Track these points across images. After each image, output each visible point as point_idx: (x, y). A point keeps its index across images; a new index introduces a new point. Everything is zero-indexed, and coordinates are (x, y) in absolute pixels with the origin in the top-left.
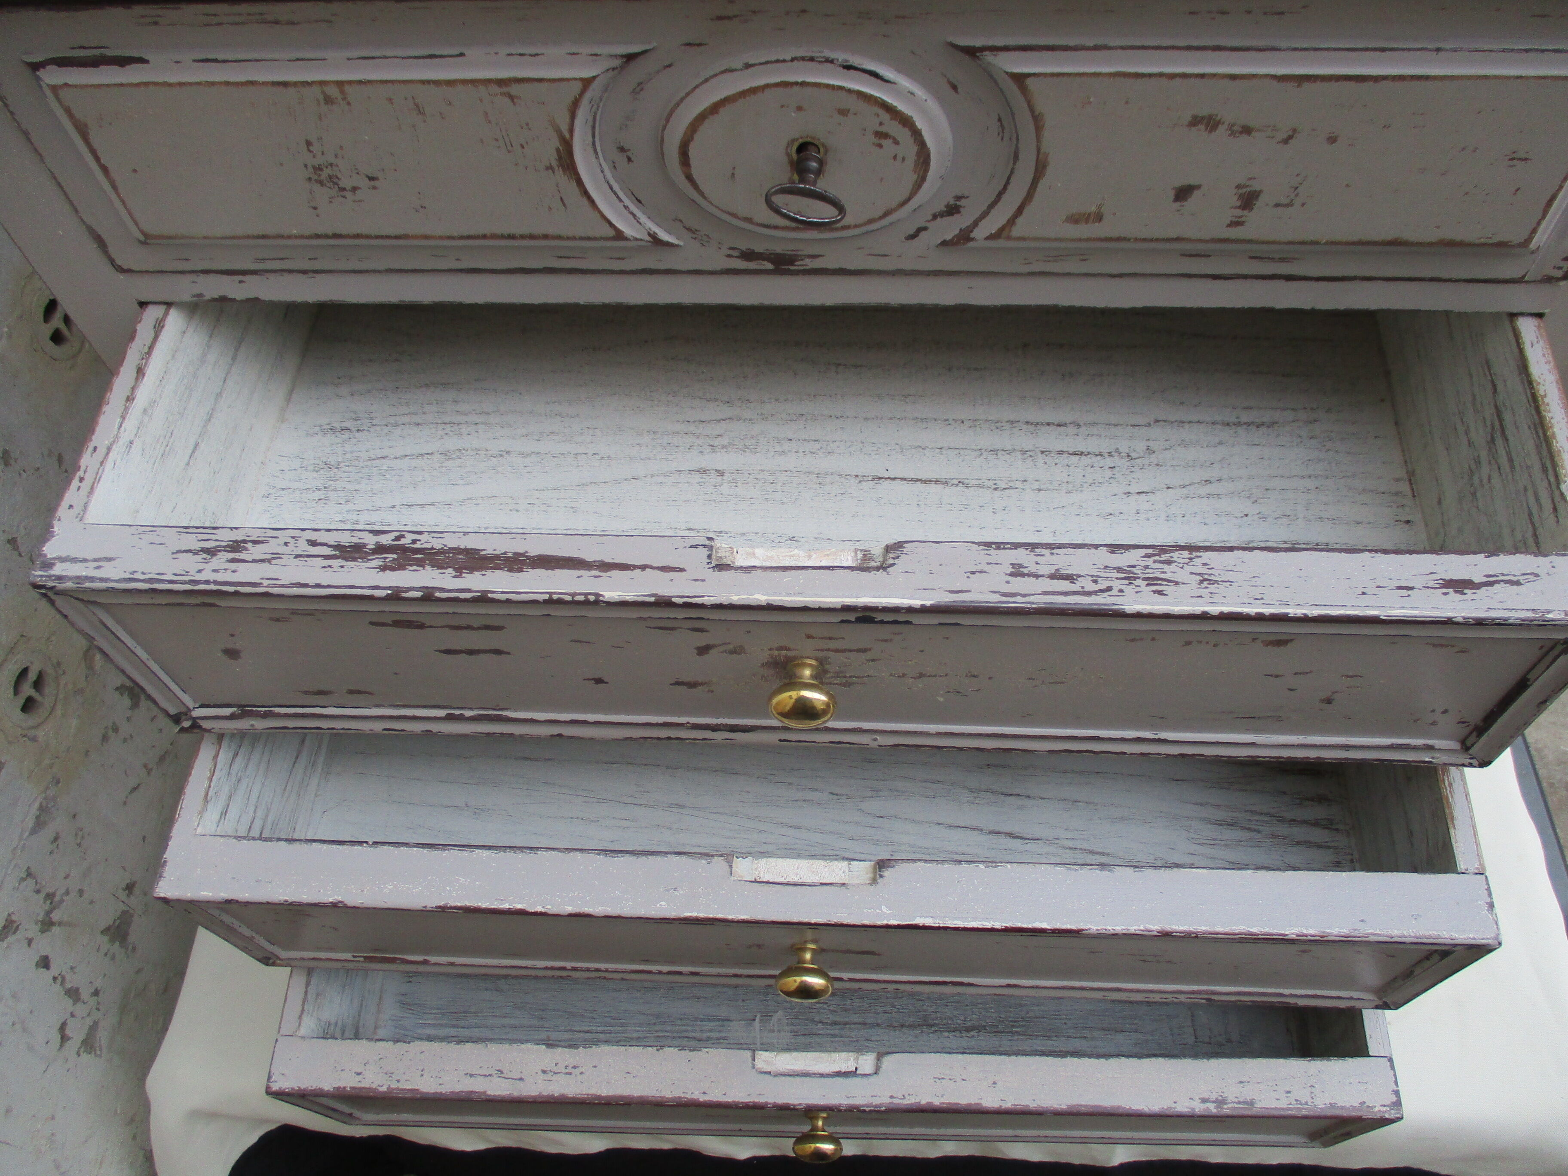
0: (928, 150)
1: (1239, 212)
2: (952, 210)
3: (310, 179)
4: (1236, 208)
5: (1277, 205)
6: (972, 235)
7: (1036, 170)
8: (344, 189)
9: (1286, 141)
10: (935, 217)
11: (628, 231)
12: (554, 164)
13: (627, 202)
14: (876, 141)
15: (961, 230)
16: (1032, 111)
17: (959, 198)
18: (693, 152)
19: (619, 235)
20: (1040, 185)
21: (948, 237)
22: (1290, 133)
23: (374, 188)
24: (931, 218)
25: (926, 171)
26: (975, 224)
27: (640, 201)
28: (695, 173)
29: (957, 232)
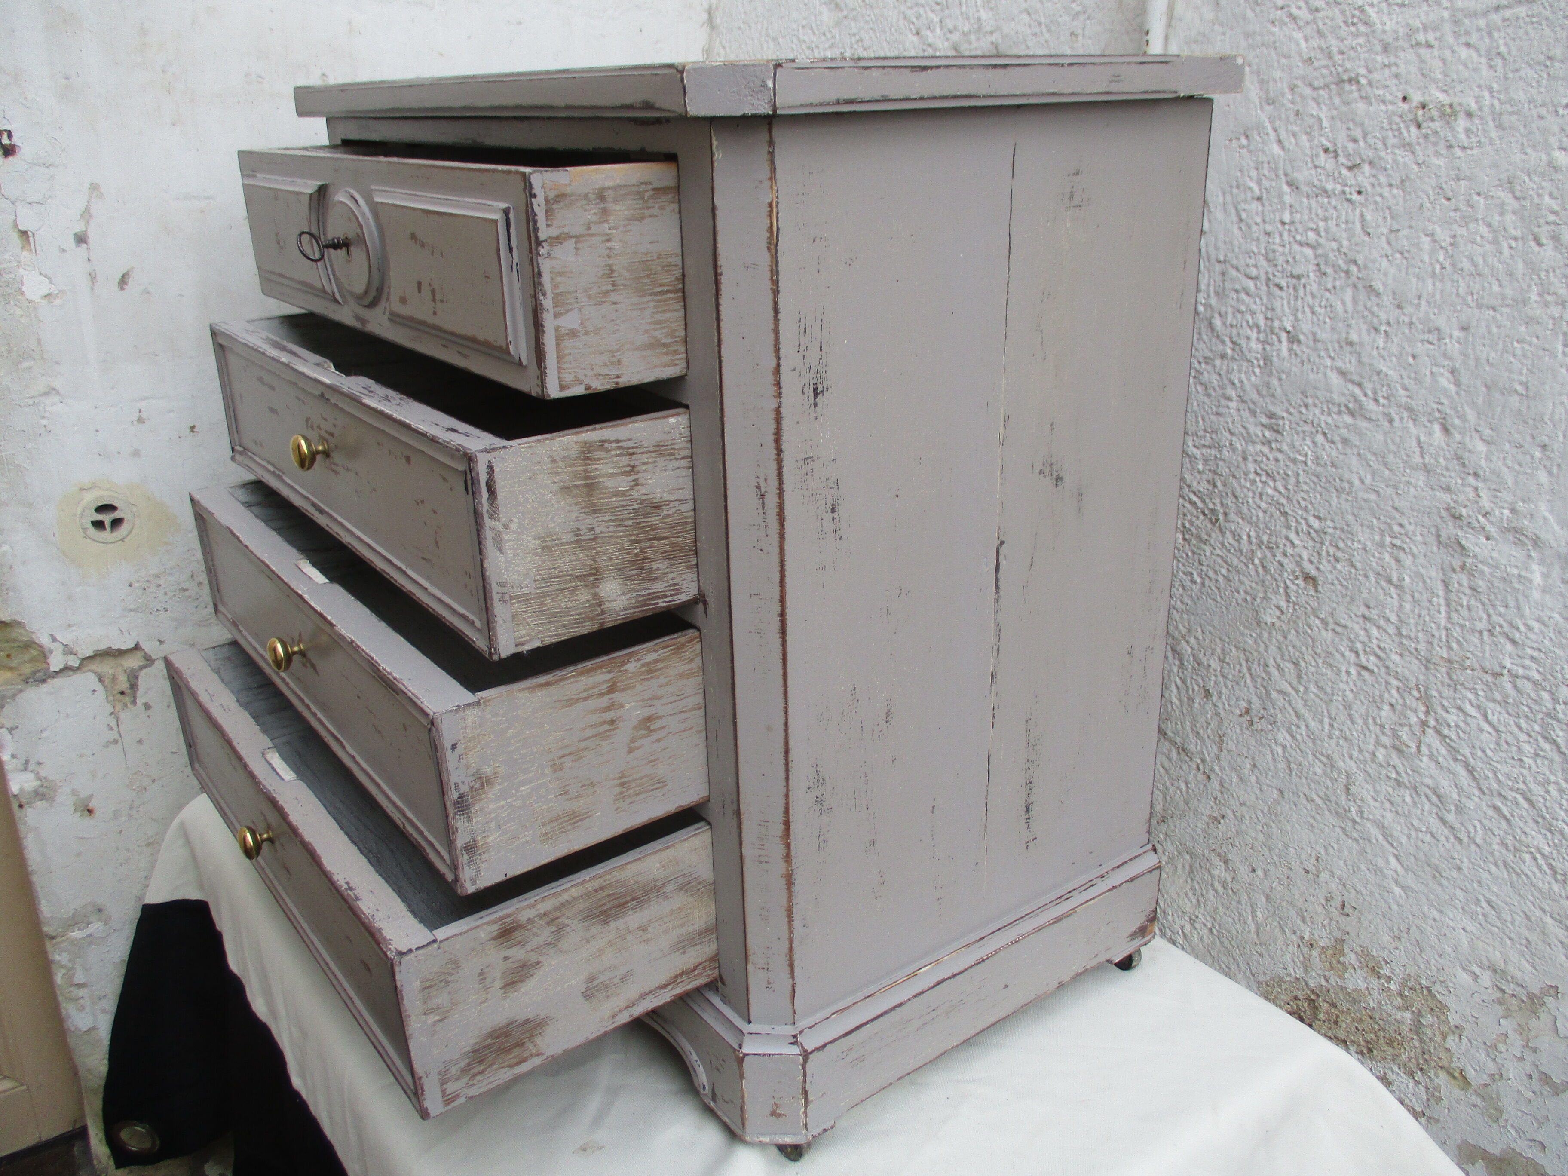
0: (369, 249)
1: (434, 304)
4: (432, 301)
5: (441, 301)
8: (281, 247)
9: (432, 254)
16: (381, 226)
22: (433, 248)
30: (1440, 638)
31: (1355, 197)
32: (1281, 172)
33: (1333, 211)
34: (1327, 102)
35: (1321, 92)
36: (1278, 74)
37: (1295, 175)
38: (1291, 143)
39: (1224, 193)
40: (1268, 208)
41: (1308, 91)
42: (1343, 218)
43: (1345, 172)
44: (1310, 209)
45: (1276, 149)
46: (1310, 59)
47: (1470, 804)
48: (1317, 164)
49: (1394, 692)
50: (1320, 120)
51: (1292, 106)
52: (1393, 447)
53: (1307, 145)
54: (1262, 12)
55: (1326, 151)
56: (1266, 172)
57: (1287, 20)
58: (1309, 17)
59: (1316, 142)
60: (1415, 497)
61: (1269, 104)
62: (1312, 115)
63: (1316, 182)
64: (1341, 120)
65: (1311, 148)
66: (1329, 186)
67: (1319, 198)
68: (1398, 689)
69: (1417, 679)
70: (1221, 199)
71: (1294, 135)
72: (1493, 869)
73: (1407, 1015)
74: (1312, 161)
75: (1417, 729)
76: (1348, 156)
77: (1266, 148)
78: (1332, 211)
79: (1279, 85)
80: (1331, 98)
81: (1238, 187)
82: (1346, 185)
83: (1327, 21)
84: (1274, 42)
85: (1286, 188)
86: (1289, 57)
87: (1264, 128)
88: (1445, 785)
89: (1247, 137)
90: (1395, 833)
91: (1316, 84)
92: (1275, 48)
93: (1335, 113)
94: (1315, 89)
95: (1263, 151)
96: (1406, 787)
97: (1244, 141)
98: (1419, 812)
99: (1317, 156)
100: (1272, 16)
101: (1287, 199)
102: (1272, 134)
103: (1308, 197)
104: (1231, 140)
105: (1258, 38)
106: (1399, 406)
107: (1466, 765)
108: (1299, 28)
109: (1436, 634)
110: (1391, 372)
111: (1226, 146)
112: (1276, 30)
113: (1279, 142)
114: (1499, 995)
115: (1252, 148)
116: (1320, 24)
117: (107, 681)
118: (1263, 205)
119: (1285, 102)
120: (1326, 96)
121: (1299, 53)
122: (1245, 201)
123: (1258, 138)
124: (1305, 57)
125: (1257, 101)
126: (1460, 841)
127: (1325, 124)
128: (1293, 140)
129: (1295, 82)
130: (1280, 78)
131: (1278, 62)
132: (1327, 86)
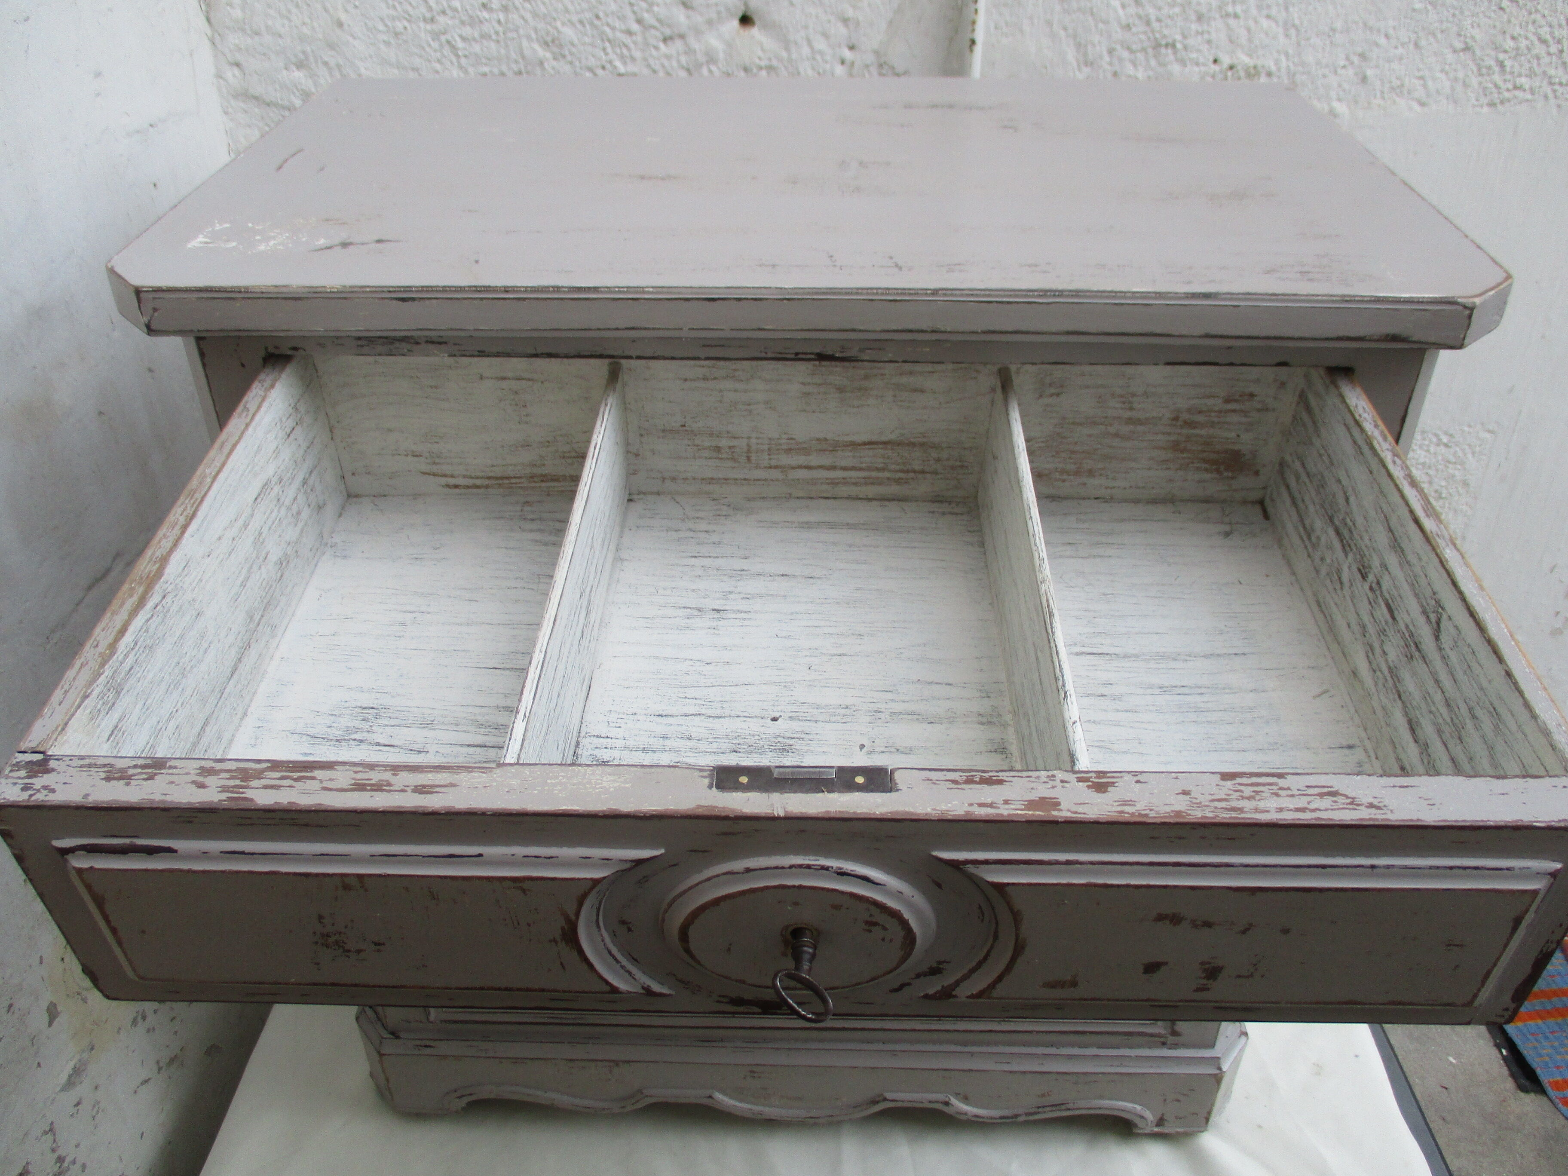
0: (915, 934)
1: (1205, 981)
2: (935, 971)
3: (317, 943)
4: (1200, 978)
5: (1239, 976)
6: (954, 993)
7: (1015, 950)
8: (349, 951)
9: (1244, 932)
10: (918, 976)
11: (622, 986)
12: (558, 939)
13: (624, 962)
14: (867, 927)
15: (943, 987)
16: (1011, 909)
17: (940, 963)
18: (692, 932)
19: (614, 990)
20: (1018, 961)
21: (931, 991)
22: (1247, 926)
23: (379, 951)
24: (914, 976)
25: (912, 949)
26: (957, 983)
27: (636, 960)
28: (692, 946)
29: (939, 988)
34: (1144, 64)
35: (1139, 55)
36: (1096, 38)
41: (1125, 54)
46: (1128, 25)
51: (1109, 68)
62: (1129, 75)
79: (1098, 48)
80: (1147, 60)
86: (1107, 23)
91: (1134, 47)
92: (1092, 14)
93: (1151, 73)
94: (1131, 52)
119: (1103, 63)
120: (1143, 59)
121: (1117, 19)
124: (1124, 22)
125: (1075, 64)
129: (1113, 45)
130: (1099, 42)
131: (1096, 26)
132: (1144, 50)
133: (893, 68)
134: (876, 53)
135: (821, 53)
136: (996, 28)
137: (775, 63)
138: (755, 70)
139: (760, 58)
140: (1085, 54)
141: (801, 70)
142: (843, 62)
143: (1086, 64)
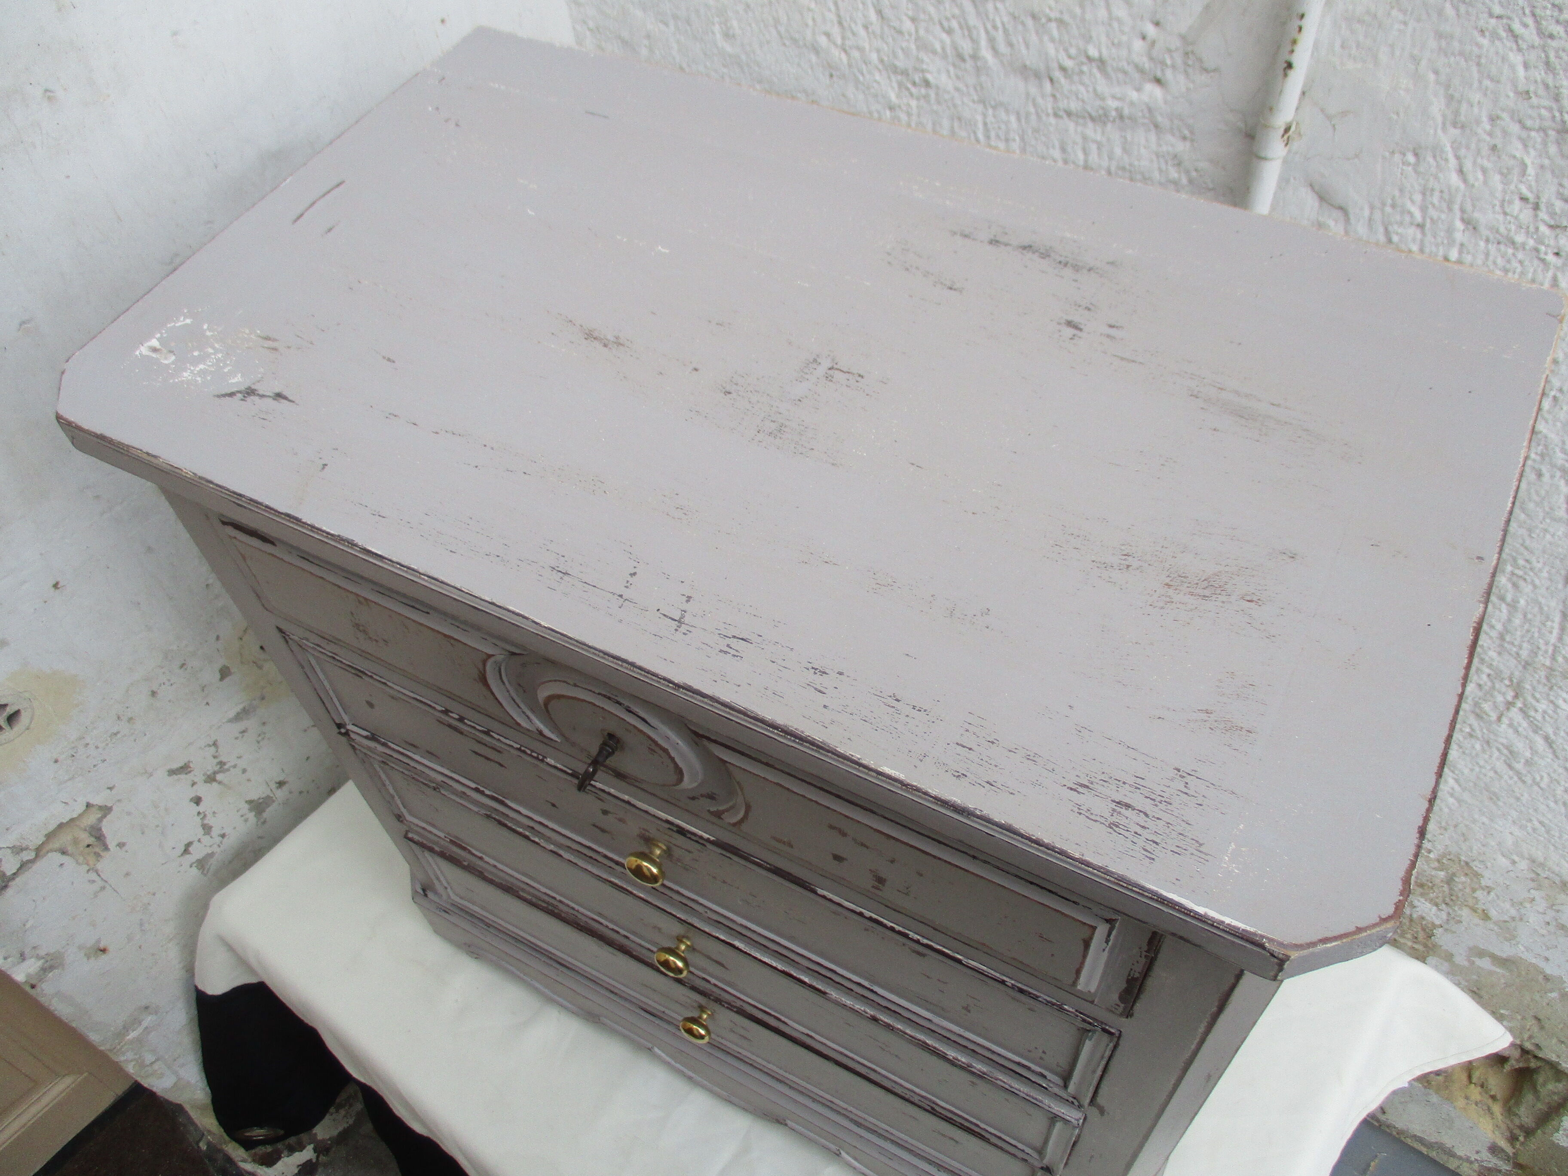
30: (1546, 652)
31: (1550, 258)
32: (1456, 207)
33: (1518, 265)
34: (1538, 146)
35: (1533, 134)
36: (1476, 97)
37: (1476, 215)
38: (1477, 179)
39: (1372, 208)
40: (1429, 238)
41: (1515, 128)
42: (1530, 276)
43: (1543, 228)
44: (1487, 255)
45: (1454, 179)
46: (1527, 92)
47: (1542, 763)
48: (1508, 211)
49: (1484, 677)
50: (1524, 166)
51: (1488, 138)
52: (1535, 497)
53: (1500, 187)
54: (1468, 13)
55: (1524, 199)
56: (1435, 200)
57: (1503, 34)
58: (1537, 41)
59: (1512, 187)
60: (1550, 543)
61: (1455, 127)
62: (1514, 157)
63: (1502, 230)
64: (1553, 172)
65: (1504, 192)
66: (1519, 238)
67: (1502, 247)
68: (1489, 675)
69: (1512, 674)
70: (1367, 212)
71: (1484, 171)
72: (1552, 804)
73: (1442, 874)
74: (1502, 206)
75: (1502, 707)
76: (1552, 214)
77: (1441, 175)
78: (1515, 264)
79: (1476, 110)
80: (1545, 144)
81: (1393, 206)
82: (1542, 243)
83: (1562, 54)
84: (1479, 57)
85: (1459, 225)
86: (1498, 82)
87: (1442, 151)
88: (1520, 745)
89: (1416, 155)
90: (1459, 766)
91: (1529, 123)
92: (1478, 64)
93: (1546, 162)
94: (1524, 127)
95: (1436, 178)
96: (1478, 739)
97: (1411, 158)
98: (1486, 756)
99: (1510, 202)
100: (1481, 23)
101: (1459, 236)
102: (1453, 162)
103: (1487, 241)
104: (1393, 153)
105: (1456, 44)
106: (1553, 465)
107: (1546, 738)
108: (1519, 50)
109: (1543, 647)
110: (1552, 436)
111: (1384, 158)
112: (1485, 42)
113: (1461, 171)
114: (1533, 875)
115: (1421, 169)
116: (1552, 55)
117: (70, 849)
118: (1423, 234)
119: (1480, 131)
120: (1539, 140)
121: (1514, 83)
122: (1401, 224)
123: (1431, 160)
124: (1521, 88)
125: (1439, 120)
126: (1524, 782)
127: (1531, 171)
128: (1480, 176)
129: (1499, 112)
130: (1479, 102)
131: (1480, 82)
132: (1543, 130)
133: (1200, 60)
134: (1183, 38)
135: (1119, 20)
136: (1343, 47)
137: (1066, 17)
138: (1043, 20)
139: (1051, 8)
140: (1457, 113)
141: (1094, 34)
142: (1144, 38)
143: (1455, 125)
